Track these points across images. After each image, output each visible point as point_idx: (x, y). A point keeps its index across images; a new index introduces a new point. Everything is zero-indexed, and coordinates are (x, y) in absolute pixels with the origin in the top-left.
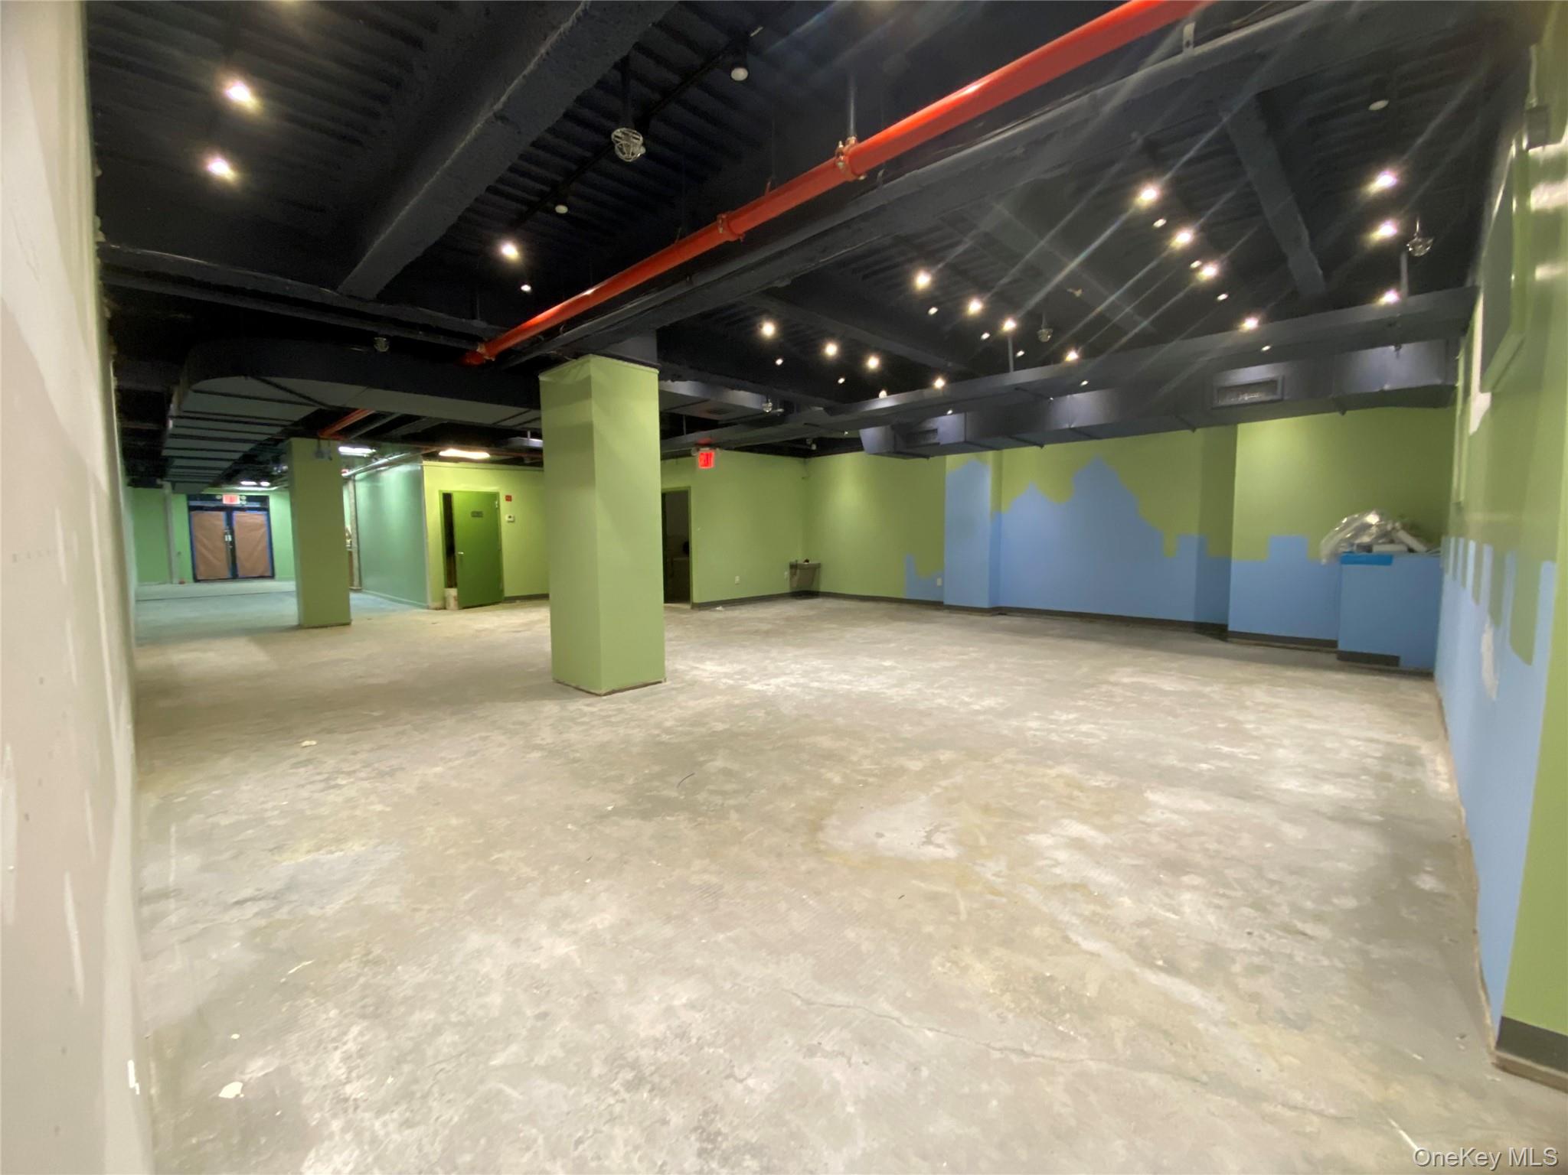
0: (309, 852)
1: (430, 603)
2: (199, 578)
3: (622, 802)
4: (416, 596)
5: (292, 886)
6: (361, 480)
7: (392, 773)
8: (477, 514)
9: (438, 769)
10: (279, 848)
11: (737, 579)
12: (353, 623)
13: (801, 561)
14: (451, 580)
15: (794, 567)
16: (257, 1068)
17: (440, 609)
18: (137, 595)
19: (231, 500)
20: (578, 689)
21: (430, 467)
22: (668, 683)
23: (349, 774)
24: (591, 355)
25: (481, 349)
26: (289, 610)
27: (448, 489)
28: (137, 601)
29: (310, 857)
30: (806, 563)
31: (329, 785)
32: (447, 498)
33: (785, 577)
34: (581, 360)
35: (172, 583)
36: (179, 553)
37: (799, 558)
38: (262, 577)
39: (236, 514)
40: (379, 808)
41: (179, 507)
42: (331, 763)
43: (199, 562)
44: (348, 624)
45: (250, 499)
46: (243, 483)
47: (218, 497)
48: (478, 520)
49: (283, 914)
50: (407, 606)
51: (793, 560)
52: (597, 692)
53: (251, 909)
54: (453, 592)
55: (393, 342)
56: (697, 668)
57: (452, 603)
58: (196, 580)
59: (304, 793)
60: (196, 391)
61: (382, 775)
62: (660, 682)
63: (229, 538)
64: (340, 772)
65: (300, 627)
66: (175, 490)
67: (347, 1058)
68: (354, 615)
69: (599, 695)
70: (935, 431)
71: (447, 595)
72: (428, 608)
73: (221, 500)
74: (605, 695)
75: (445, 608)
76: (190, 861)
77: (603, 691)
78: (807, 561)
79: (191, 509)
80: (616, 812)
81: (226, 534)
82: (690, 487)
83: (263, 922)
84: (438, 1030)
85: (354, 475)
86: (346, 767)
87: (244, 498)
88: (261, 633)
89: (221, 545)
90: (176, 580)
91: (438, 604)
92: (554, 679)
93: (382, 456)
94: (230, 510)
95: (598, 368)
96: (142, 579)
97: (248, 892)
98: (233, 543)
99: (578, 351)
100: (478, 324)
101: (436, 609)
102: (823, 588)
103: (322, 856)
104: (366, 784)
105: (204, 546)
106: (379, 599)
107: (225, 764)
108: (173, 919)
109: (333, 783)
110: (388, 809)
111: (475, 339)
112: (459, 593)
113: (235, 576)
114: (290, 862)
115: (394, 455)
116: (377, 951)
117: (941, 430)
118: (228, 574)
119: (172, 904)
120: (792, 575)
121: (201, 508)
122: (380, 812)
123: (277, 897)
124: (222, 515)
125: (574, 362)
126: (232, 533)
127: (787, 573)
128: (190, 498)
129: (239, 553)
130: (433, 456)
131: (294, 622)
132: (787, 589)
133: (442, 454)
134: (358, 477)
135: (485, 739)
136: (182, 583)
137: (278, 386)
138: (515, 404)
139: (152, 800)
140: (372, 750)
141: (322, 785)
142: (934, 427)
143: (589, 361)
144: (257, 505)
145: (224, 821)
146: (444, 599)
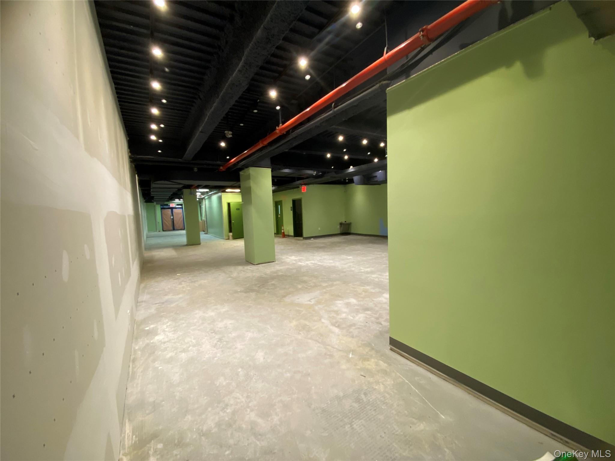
0: (171, 296)
1: (224, 237)
2: (164, 230)
3: (243, 289)
4: (220, 235)
5: (167, 301)
6: (207, 199)
7: (195, 282)
8: (238, 209)
9: (205, 281)
10: (166, 295)
11: (319, 229)
12: (201, 244)
13: (344, 222)
14: (230, 231)
15: (341, 224)
16: (152, 326)
17: (227, 239)
18: (147, 235)
19: (172, 205)
20: (251, 263)
21: (224, 195)
22: (276, 262)
23: (185, 282)
24: (250, 167)
25: (221, 168)
26: (184, 240)
27: (229, 201)
28: (147, 237)
29: (172, 297)
30: (345, 223)
31: (180, 284)
32: (229, 204)
33: (338, 228)
34: (248, 169)
35: (157, 231)
36: (159, 223)
37: (343, 221)
38: (181, 229)
39: (174, 210)
40: (189, 288)
41: (158, 208)
42: (182, 279)
43: (164, 226)
44: (200, 244)
45: (178, 205)
46: (176, 200)
47: (169, 205)
48: (238, 211)
49: (163, 306)
50: (218, 238)
51: (341, 222)
52: (254, 264)
53: (157, 305)
54: (231, 234)
55: (198, 169)
56: (288, 258)
57: (231, 237)
58: (163, 231)
59: (174, 285)
60: (154, 184)
61: (192, 282)
62: (274, 262)
63: (172, 217)
64: (183, 281)
65: (187, 245)
66: (157, 204)
67: (167, 326)
68: (202, 242)
69: (255, 265)
70: (376, 176)
71: (229, 235)
72: (224, 239)
73: (170, 206)
74: (256, 265)
75: (229, 239)
76: (148, 296)
77: (256, 264)
78: (346, 222)
79: (162, 209)
80: (240, 292)
81: (171, 216)
82: (302, 198)
83: (159, 307)
84: (184, 323)
85: (205, 197)
86: (185, 280)
87: (176, 205)
88: (176, 247)
89: (170, 220)
90: (158, 231)
91: (227, 238)
92: (246, 260)
93: (211, 191)
94: (172, 208)
95: (252, 171)
96: (149, 230)
97: (158, 302)
98: (173, 219)
99: (247, 166)
100: (219, 162)
101: (226, 239)
102: (352, 231)
103: (174, 297)
104: (188, 284)
105: (165, 219)
106: (212, 236)
107: (160, 279)
108: (143, 306)
109: (181, 283)
110: (191, 289)
111: (220, 166)
112: (233, 234)
113: (174, 229)
114: (167, 297)
115: (214, 191)
116: (178, 312)
117: (378, 176)
118: (171, 228)
119: (143, 303)
120: (341, 226)
121: (165, 208)
122: (189, 289)
123: (163, 303)
124: (170, 210)
125: (246, 169)
126: (173, 216)
127: (338, 227)
128: (161, 205)
129: (175, 222)
130: (224, 192)
131: (186, 243)
132: (339, 232)
133: (227, 190)
134: (206, 198)
135: (219, 275)
136: (159, 231)
137: (172, 182)
138: (234, 181)
139: (142, 285)
140: (192, 277)
141: (178, 284)
142: (376, 175)
143: (249, 169)
144: (180, 206)
145: (156, 290)
146: (229, 236)
